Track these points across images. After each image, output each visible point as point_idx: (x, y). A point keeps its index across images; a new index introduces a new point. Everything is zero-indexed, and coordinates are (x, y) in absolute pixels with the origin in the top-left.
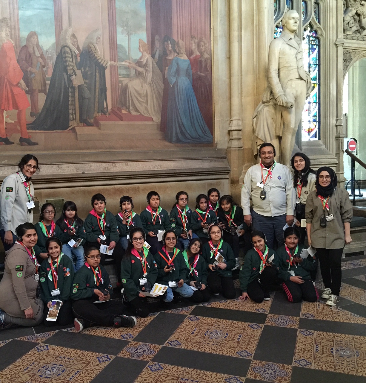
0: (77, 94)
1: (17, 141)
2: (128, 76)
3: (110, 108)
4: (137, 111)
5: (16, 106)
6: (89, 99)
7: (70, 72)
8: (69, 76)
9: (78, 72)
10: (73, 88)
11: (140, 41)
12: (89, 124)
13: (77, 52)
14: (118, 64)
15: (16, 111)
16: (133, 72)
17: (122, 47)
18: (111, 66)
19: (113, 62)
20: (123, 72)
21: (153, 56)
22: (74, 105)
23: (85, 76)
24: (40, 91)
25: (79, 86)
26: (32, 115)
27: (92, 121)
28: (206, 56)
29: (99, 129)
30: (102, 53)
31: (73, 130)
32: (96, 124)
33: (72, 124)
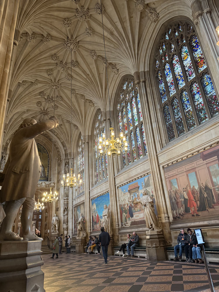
0: (206, 200)
1: (196, 215)
3: (216, 202)
5: (194, 206)
6: (210, 200)
7: (203, 193)
8: (203, 195)
9: (205, 193)
13: (204, 187)
14: (215, 187)
15: (194, 207)
17: (215, 182)
18: (213, 188)
19: (213, 187)
20: (217, 189)
22: (206, 203)
23: (207, 194)
24: (198, 201)
25: (206, 197)
26: (197, 207)
27: (212, 207)
29: (214, 209)
30: (210, 186)
31: (208, 210)
32: (213, 207)
33: (207, 208)
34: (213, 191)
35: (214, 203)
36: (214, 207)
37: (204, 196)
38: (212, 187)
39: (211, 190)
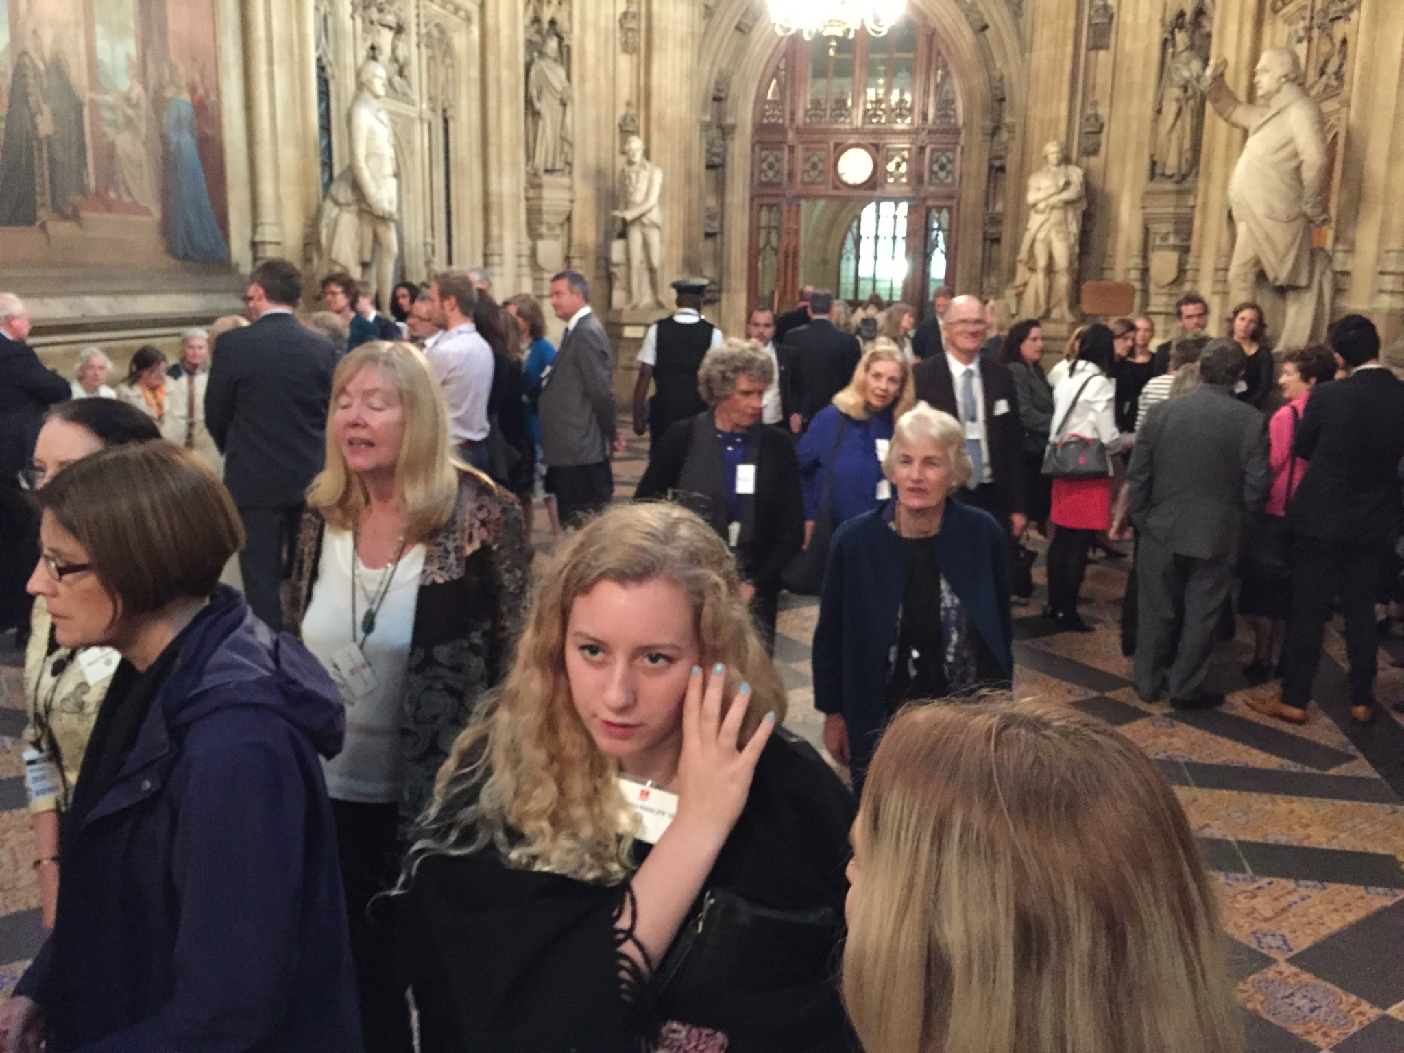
2: (114, 124)
3: (93, 185)
4: (129, 194)
7: (33, 107)
8: (34, 116)
9: (46, 109)
10: (39, 141)
11: (128, 57)
12: (65, 217)
14: (100, 97)
16: (121, 119)
17: (104, 65)
20: (107, 115)
21: (146, 87)
22: (42, 175)
23: (55, 117)
25: (48, 137)
27: (70, 209)
28: (213, 98)
29: (80, 225)
30: (78, 74)
31: (43, 227)
32: (75, 217)
33: (42, 214)
34: (86, 112)
35: (83, 190)
36: (84, 214)
37: (35, 127)
38: (85, 82)
39: (78, 107)
